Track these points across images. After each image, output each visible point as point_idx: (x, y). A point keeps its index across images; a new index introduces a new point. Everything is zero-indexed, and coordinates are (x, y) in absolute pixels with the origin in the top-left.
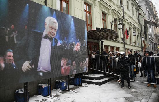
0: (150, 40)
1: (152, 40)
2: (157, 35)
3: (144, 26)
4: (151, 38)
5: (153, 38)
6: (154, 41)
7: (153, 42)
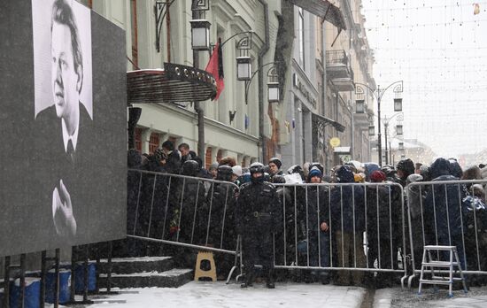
0: (296, 99)
1: (306, 95)
2: (332, 64)
3: (280, 18)
4: (300, 88)
5: (310, 85)
6: (313, 103)
7: (310, 107)
